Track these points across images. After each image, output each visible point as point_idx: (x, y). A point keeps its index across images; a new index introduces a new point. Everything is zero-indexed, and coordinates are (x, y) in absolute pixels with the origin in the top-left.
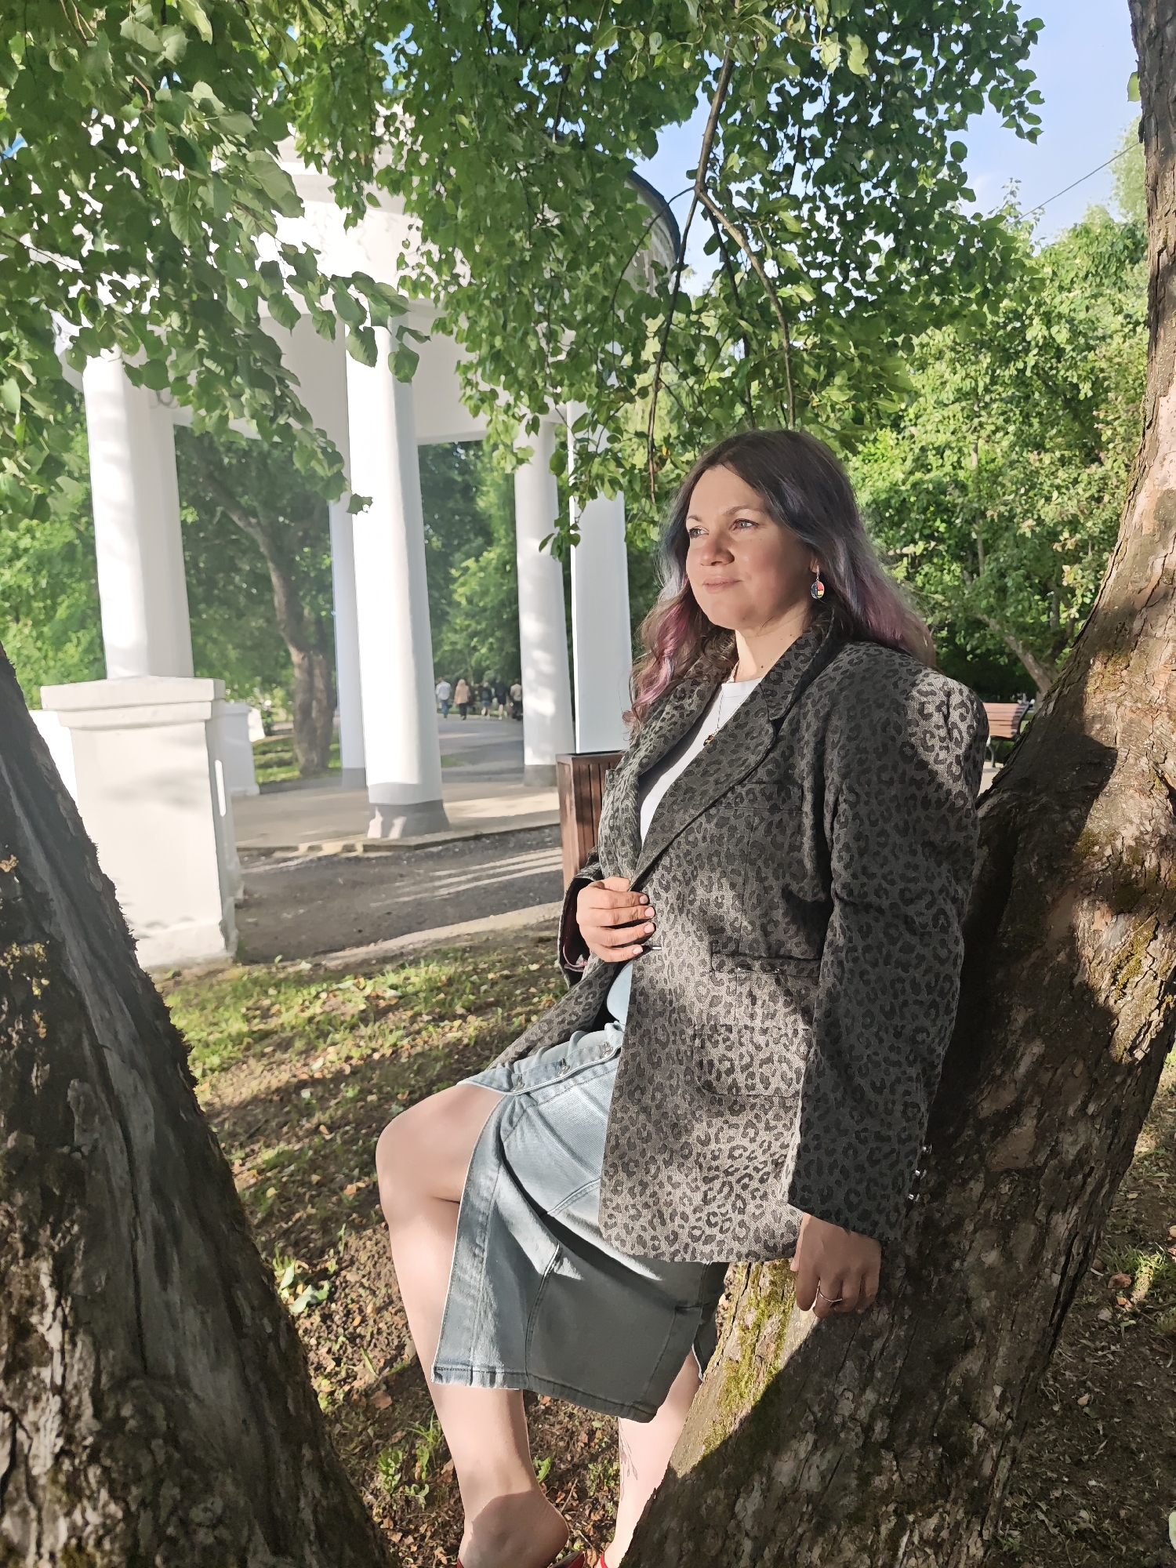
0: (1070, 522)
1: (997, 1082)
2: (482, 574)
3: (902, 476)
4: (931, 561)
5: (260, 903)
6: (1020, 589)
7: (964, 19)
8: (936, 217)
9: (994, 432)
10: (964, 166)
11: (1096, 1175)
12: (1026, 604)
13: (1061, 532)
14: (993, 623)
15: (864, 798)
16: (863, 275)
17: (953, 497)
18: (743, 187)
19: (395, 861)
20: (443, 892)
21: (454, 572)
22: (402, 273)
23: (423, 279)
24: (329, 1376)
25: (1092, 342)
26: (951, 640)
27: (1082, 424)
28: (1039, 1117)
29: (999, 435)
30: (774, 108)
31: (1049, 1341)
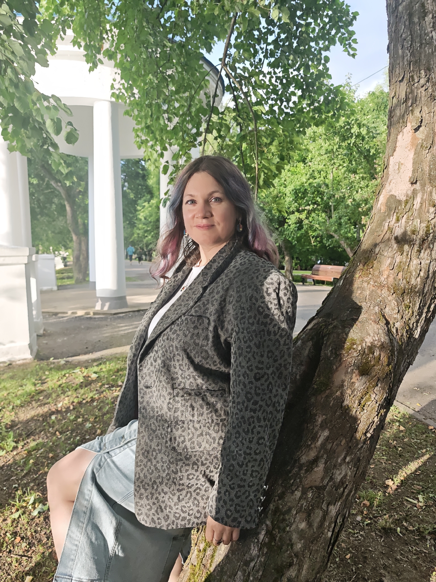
0: (365, 200)
1: (309, 447)
2: (150, 209)
3: (305, 180)
4: (315, 212)
5: (49, 335)
6: (346, 224)
7: (330, 9)
8: (317, 83)
9: (339, 166)
10: (328, 65)
11: (349, 487)
12: (349, 229)
13: (362, 204)
14: (336, 237)
15: (241, 330)
16: (288, 104)
17: (323, 189)
18: (241, 66)
19: (105, 319)
20: (122, 332)
21: (139, 208)
22: (113, 91)
23: (121, 94)
24: (43, 545)
25: (375, 135)
26: (321, 242)
27: (370, 165)
28: (326, 463)
29: (341, 167)
30: (256, 37)
31: (326, 560)
